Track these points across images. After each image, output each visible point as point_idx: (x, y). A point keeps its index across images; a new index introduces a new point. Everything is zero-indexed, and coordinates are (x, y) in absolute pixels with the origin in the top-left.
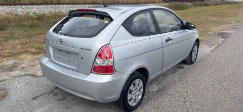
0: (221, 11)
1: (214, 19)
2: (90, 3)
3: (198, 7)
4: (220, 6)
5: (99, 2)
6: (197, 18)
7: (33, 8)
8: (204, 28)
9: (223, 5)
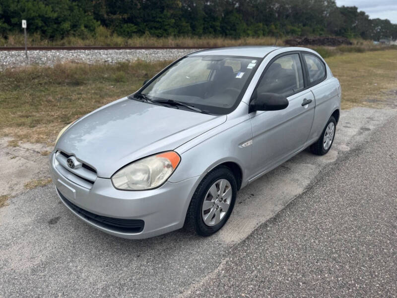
0: (388, 60)
1: (380, 72)
2: (173, 46)
3: (346, 53)
4: (380, 52)
5: (186, 46)
6: (353, 71)
7: (100, 53)
8: (371, 84)
9: (387, 52)
